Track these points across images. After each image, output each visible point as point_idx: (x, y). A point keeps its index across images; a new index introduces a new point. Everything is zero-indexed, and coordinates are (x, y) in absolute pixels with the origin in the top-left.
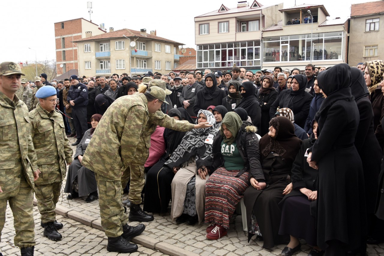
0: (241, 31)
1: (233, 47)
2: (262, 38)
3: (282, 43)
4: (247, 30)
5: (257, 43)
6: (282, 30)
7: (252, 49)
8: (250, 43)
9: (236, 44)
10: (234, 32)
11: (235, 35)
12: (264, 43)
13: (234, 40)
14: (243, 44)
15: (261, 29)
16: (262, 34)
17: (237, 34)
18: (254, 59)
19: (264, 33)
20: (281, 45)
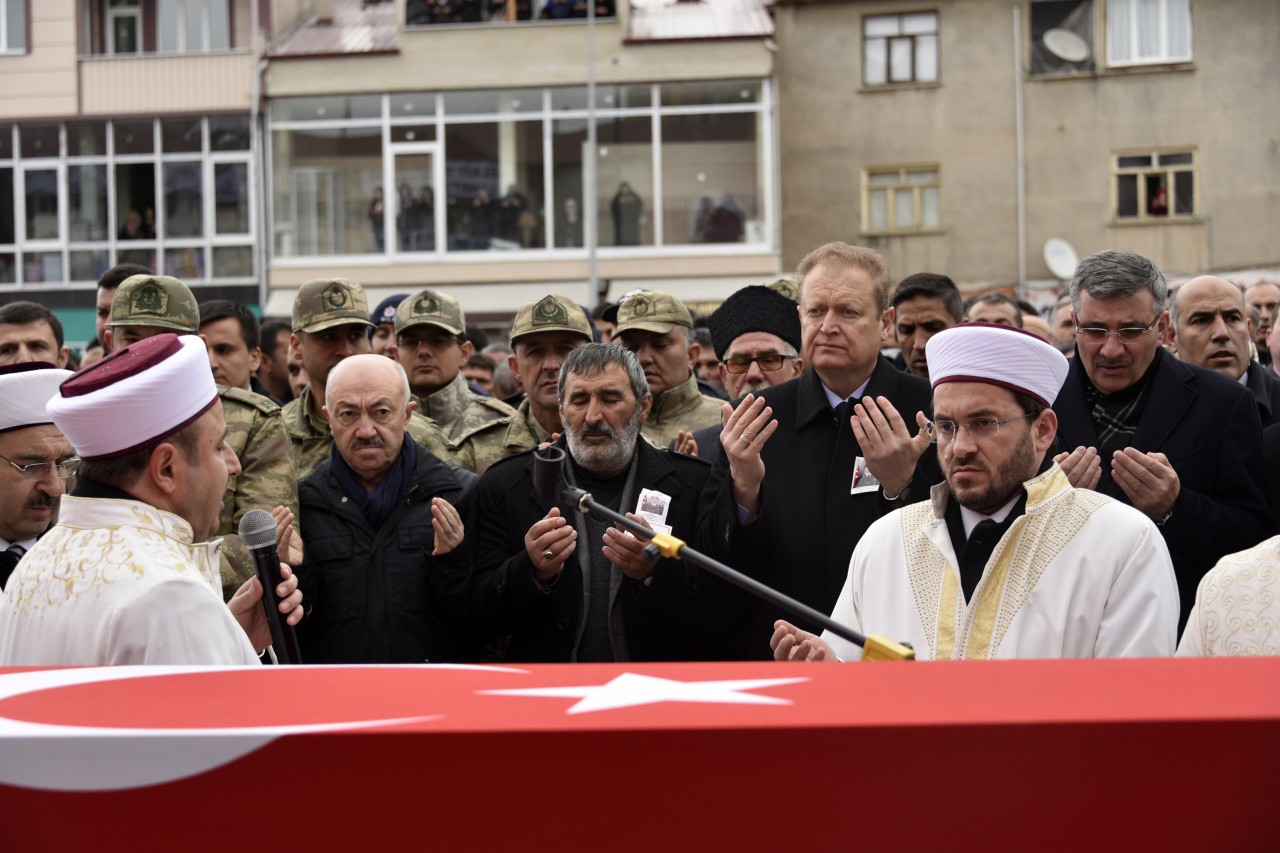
0: (103, 50)
1: (63, 150)
2: (265, 99)
3: (399, 134)
4: (151, 46)
5: (231, 130)
6: (394, 52)
7: (194, 170)
8: (181, 130)
9: (85, 131)
10: (70, 54)
11: (72, 76)
12: (275, 133)
13: (66, 107)
14: (133, 131)
15: (258, 43)
16: (263, 73)
17: (87, 68)
18: (211, 238)
19: (279, 69)
20: (390, 150)
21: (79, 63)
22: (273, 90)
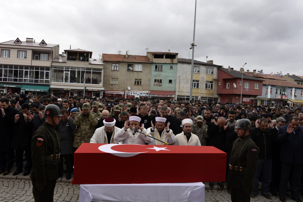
0: (34, 59)
1: (29, 69)
2: (52, 66)
3: (65, 71)
4: (39, 59)
5: (48, 68)
6: (66, 63)
7: (43, 72)
8: (42, 68)
9: (32, 67)
10: (31, 59)
11: (31, 61)
12: (52, 69)
13: (30, 65)
14: (37, 68)
15: (51, 60)
16: (52, 63)
17: (32, 61)
18: (45, 79)
19: (53, 63)
20: (64, 72)
21: (32, 60)
22: (52, 65)
